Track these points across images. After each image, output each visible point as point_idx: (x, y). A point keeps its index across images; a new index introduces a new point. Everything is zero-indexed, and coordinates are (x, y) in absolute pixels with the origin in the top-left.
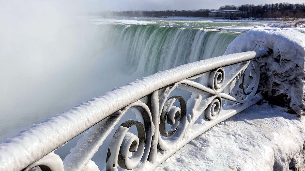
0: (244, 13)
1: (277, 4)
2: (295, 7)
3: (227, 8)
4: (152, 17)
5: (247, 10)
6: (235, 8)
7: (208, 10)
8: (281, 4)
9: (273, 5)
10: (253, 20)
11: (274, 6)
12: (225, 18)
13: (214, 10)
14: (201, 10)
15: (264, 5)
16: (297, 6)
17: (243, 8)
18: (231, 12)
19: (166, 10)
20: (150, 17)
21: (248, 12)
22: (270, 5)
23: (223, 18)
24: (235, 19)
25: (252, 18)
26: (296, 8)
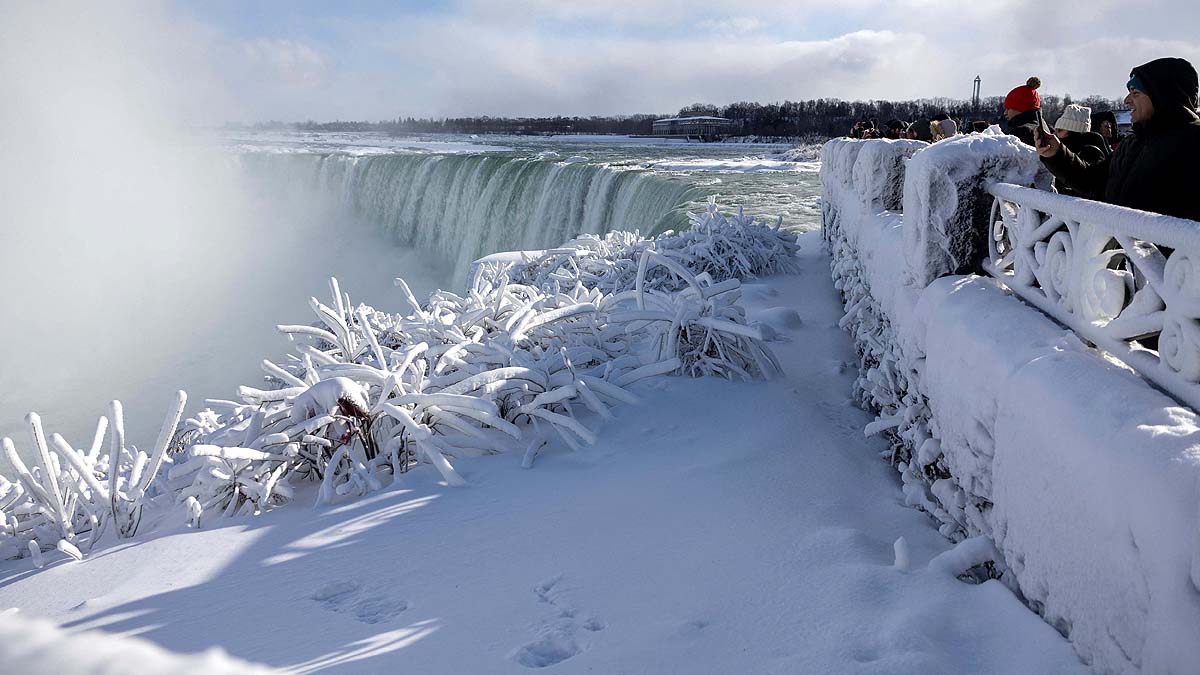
0: (736, 122)
1: (811, 103)
2: (853, 110)
3: (697, 110)
4: (518, 135)
5: (744, 117)
6: (715, 113)
7: (655, 116)
8: (821, 103)
9: (802, 104)
10: (756, 141)
11: (807, 106)
12: (691, 137)
13: (667, 117)
14: (637, 116)
15: (781, 104)
16: (859, 106)
17: (734, 112)
18: (705, 120)
19: (553, 116)
20: (514, 133)
21: (746, 122)
22: (796, 105)
23: (686, 138)
24: (714, 140)
25: (753, 137)
26: (857, 111)
